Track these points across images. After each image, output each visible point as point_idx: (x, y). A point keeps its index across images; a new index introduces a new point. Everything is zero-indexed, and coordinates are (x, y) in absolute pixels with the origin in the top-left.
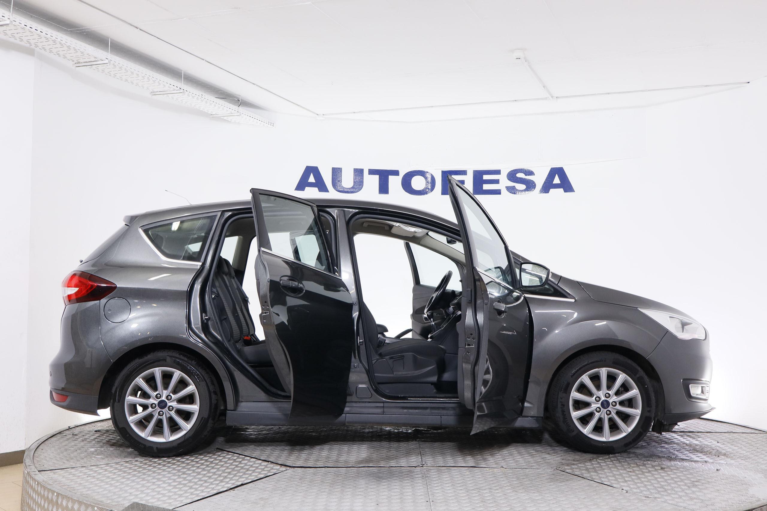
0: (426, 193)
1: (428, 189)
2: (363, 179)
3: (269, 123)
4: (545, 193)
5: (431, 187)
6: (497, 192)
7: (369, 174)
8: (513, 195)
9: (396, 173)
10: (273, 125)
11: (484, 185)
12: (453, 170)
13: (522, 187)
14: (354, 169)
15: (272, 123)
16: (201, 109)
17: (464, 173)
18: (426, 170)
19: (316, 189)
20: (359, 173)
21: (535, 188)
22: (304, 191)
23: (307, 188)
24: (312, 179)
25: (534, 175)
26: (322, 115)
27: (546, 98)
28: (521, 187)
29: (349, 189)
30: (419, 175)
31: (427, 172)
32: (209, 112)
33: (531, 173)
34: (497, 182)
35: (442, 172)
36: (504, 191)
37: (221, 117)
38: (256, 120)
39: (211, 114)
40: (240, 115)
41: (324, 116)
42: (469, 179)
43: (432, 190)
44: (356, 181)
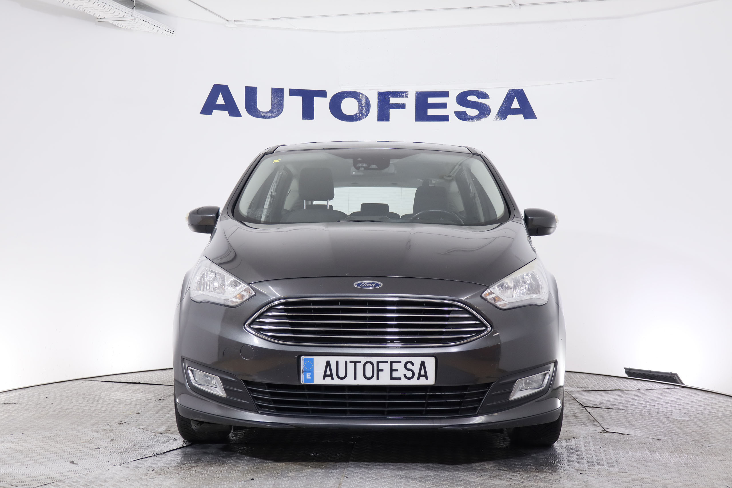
0: (360, 119)
1: (362, 113)
2: (283, 101)
3: (168, 30)
4: (502, 119)
5: (365, 111)
6: (445, 118)
7: (290, 95)
8: (463, 121)
9: (323, 94)
10: (173, 33)
11: (428, 109)
12: (392, 91)
13: (475, 112)
14: (272, 89)
16: (86, 11)
17: (404, 94)
18: (360, 91)
19: (226, 113)
20: (277, 93)
21: (489, 114)
22: (211, 115)
23: (215, 112)
24: (220, 100)
26: (233, 21)
28: (472, 112)
29: (266, 113)
30: (351, 97)
31: (361, 93)
32: (96, 16)
33: (484, 96)
34: (444, 106)
35: (379, 93)
37: (111, 22)
38: (152, 26)
39: (98, 18)
40: (135, 19)
41: (236, 23)
42: (410, 102)
43: (367, 115)
44: (275, 103)
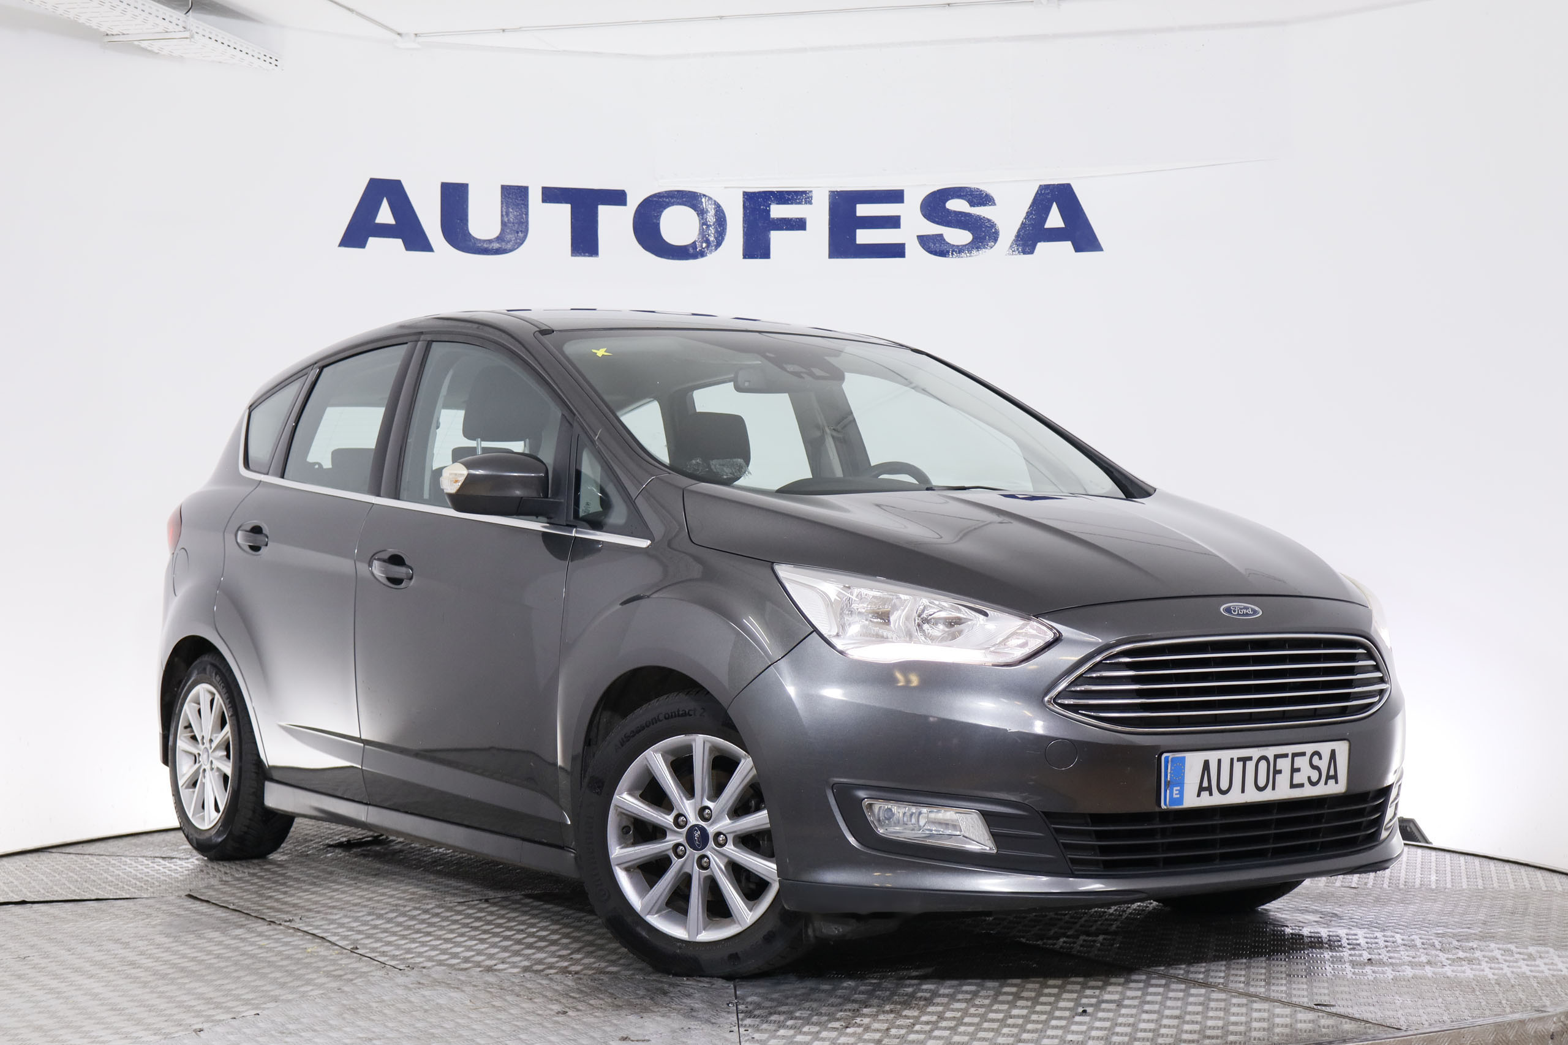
0: (702, 254)
1: (708, 241)
2: (527, 214)
3: (265, 58)
4: (1024, 253)
5: (714, 237)
6: (896, 251)
7: (544, 201)
8: (938, 258)
9: (617, 198)
10: (276, 63)
11: (857, 231)
12: (774, 190)
13: (963, 237)
14: (503, 188)
15: (268, 56)
17: (803, 197)
18: (702, 191)
19: (398, 243)
20: (514, 197)
21: (996, 240)
22: (364, 247)
23: (372, 241)
24: (385, 215)
25: (995, 204)
26: (413, 36)
28: (958, 236)
29: (490, 241)
30: (682, 204)
31: (704, 195)
32: (104, 29)
34: (893, 222)
35: (745, 194)
37: (136, 43)
38: (231, 51)
39: (107, 35)
40: (192, 37)
41: (419, 39)
42: (817, 215)
43: (719, 244)
44: (508, 220)
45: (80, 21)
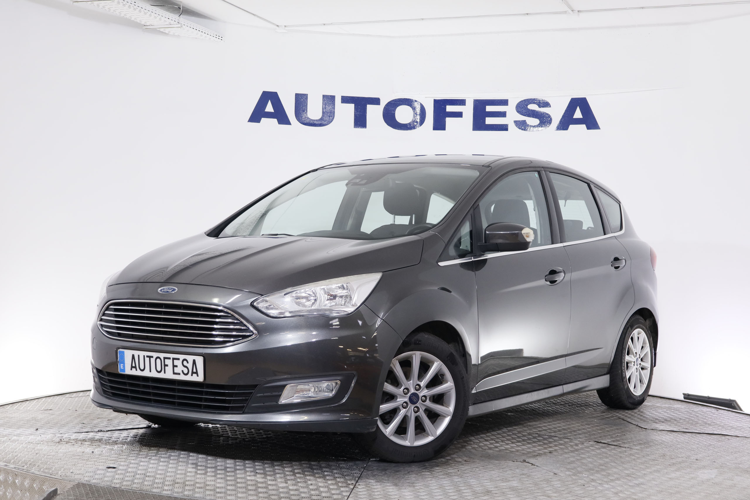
0: (414, 128)
1: (417, 122)
2: (334, 108)
3: (216, 36)
4: (564, 129)
5: (420, 120)
6: (504, 128)
7: (342, 102)
8: (523, 131)
9: (376, 101)
10: (222, 39)
11: (486, 118)
12: (448, 99)
13: (536, 121)
14: (323, 96)
15: (220, 36)
17: (462, 102)
18: (414, 99)
19: (275, 120)
21: (550, 123)
22: (260, 122)
23: (263, 119)
24: (269, 108)
25: (550, 107)
26: (284, 27)
27: (565, 12)
28: (533, 121)
29: (317, 120)
30: (406, 104)
31: (416, 101)
32: (143, 23)
33: (546, 104)
34: (503, 114)
35: (435, 100)
36: (512, 127)
37: (158, 29)
38: (200, 33)
39: (145, 25)
40: (182, 27)
41: (286, 28)
42: (468, 110)
43: (422, 124)
44: (326, 111)
45: (132, 19)
